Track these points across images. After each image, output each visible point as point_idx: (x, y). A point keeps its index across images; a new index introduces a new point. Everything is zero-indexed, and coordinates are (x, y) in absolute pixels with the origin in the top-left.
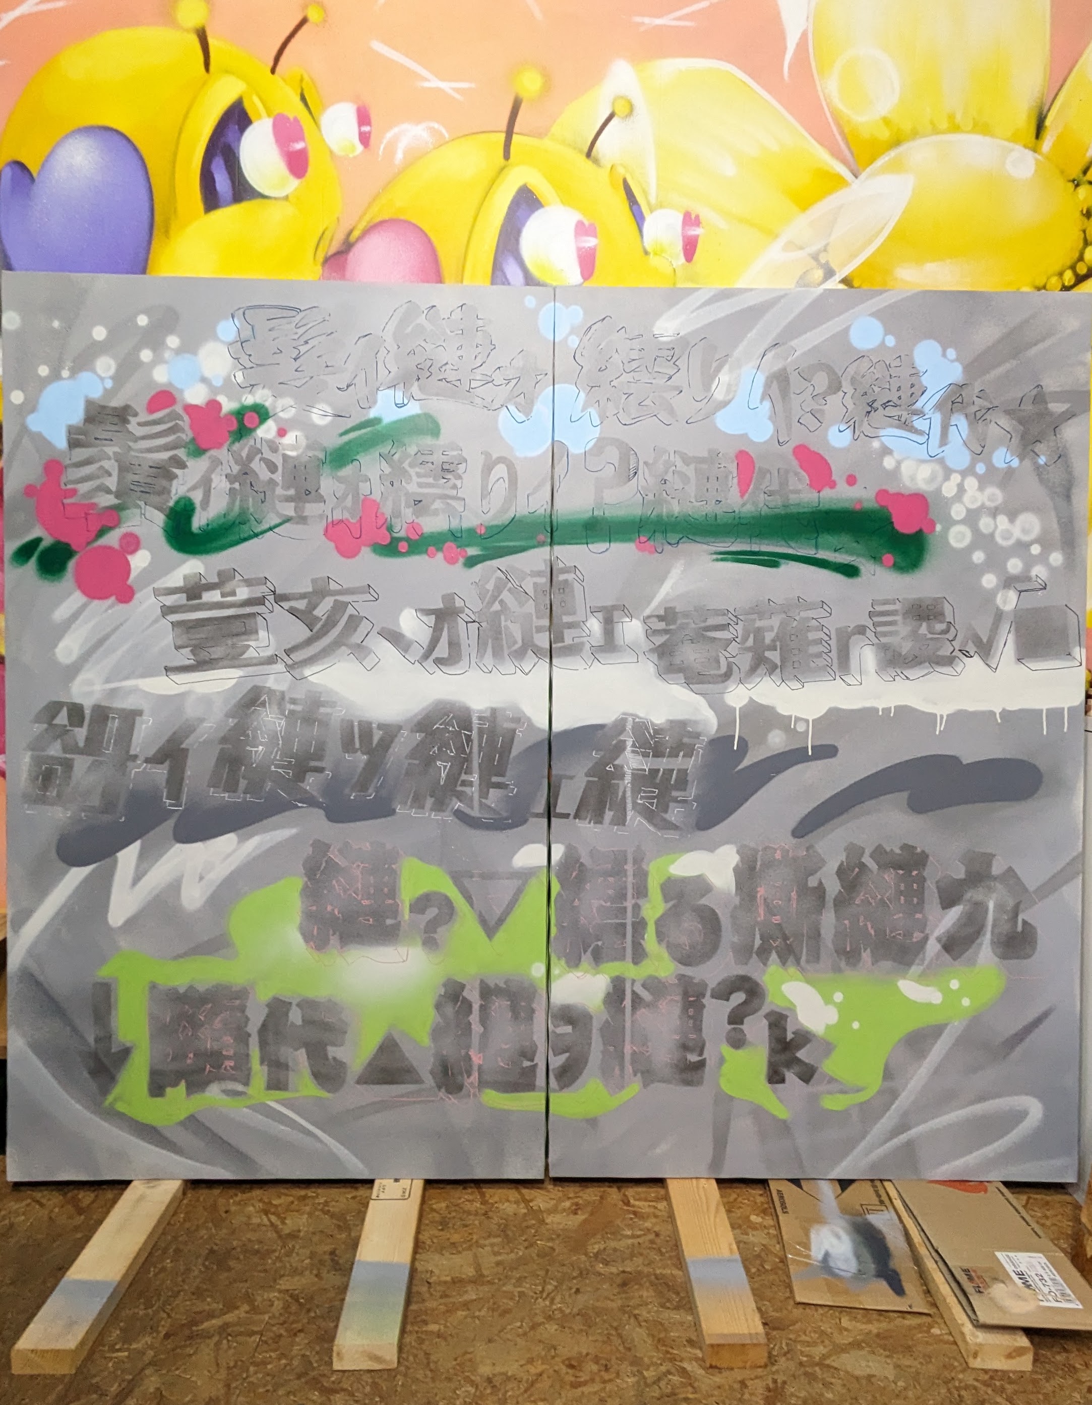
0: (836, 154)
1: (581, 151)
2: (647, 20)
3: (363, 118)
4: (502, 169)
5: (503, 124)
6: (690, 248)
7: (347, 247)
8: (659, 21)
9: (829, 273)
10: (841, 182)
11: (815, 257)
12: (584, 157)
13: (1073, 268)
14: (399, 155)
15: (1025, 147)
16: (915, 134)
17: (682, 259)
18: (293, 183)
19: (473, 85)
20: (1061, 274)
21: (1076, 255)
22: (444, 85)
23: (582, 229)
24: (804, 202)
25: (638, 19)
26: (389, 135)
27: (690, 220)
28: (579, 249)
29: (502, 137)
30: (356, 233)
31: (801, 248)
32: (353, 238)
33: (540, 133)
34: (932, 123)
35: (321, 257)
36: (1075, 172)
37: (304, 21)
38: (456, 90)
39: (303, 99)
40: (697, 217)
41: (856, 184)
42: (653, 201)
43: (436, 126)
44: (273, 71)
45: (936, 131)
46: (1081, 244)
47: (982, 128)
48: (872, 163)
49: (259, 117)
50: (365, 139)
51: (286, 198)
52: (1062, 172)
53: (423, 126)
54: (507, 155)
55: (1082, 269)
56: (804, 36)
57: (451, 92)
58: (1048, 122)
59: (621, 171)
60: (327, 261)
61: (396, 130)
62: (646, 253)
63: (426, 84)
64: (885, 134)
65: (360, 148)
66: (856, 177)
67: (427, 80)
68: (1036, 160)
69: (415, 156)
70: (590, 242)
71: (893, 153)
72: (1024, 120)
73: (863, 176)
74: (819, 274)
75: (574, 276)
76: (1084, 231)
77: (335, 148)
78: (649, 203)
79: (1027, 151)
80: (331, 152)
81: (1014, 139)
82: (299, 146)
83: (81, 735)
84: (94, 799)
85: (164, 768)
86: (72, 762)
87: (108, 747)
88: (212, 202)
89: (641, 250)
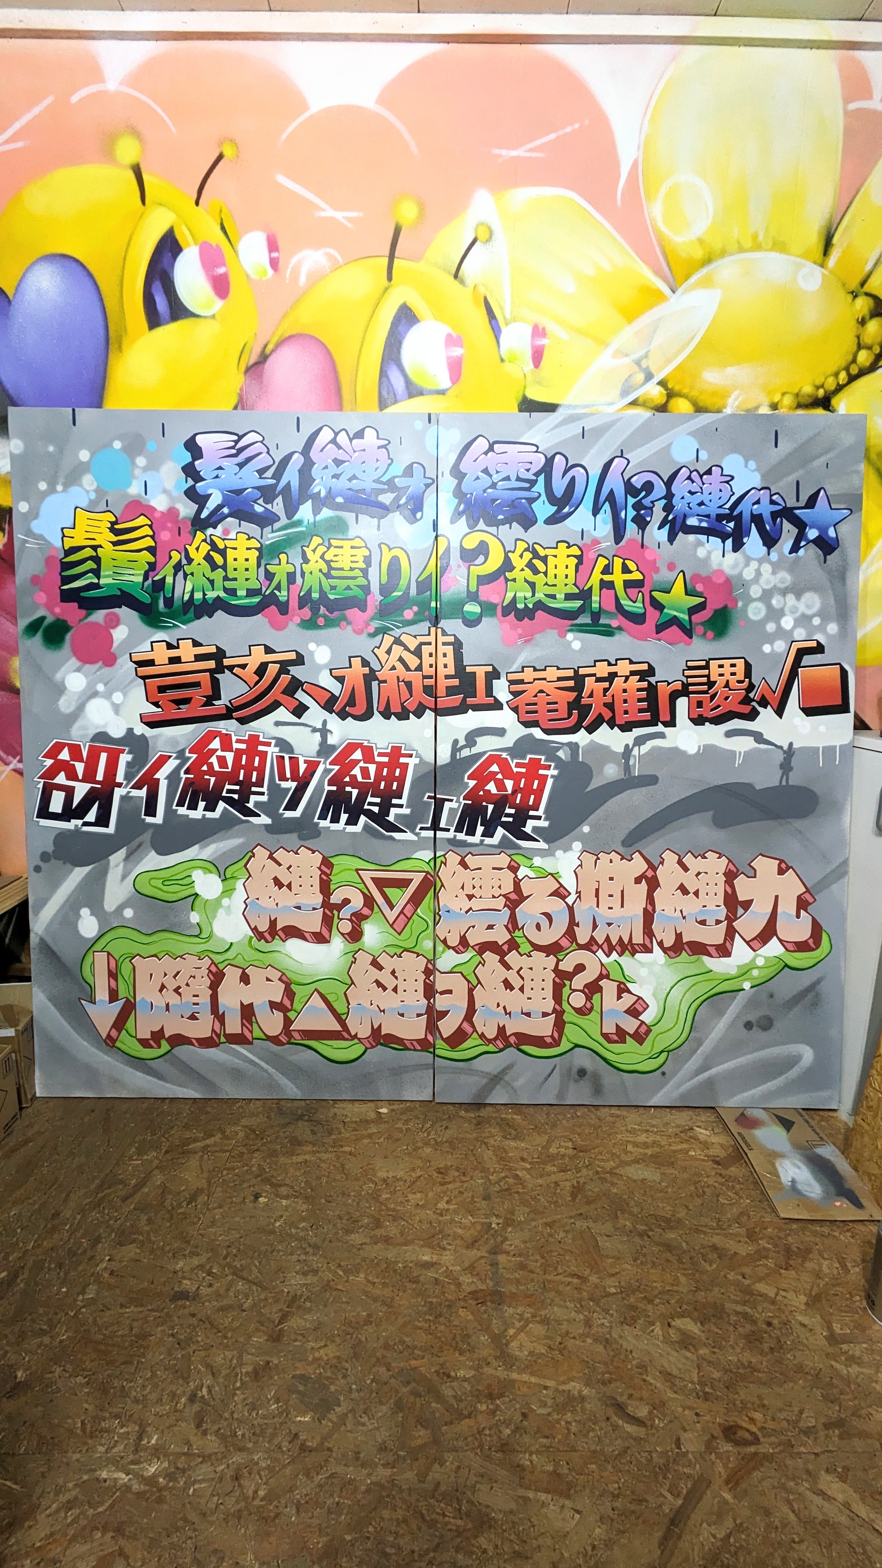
0: (658, 272)
1: (449, 273)
2: (504, 152)
3: (273, 245)
4: (386, 289)
5: (387, 251)
6: (538, 356)
7: (264, 358)
8: (514, 153)
9: (649, 376)
10: (660, 298)
11: (638, 363)
12: (452, 278)
13: (847, 369)
14: (303, 279)
15: (815, 263)
16: (723, 253)
17: (531, 366)
18: (218, 304)
19: (361, 214)
20: (836, 375)
21: (850, 358)
22: (338, 215)
23: (452, 341)
24: (630, 315)
25: (497, 151)
26: (294, 260)
27: (538, 332)
28: (448, 358)
29: (386, 260)
30: (270, 347)
31: (627, 355)
32: (268, 351)
33: (417, 257)
34: (739, 243)
35: (243, 368)
36: (854, 284)
37: (220, 157)
38: (347, 218)
39: (223, 228)
40: (544, 329)
41: (673, 298)
42: (508, 316)
43: (332, 251)
44: (197, 203)
45: (741, 250)
46: (855, 348)
47: (779, 246)
48: (686, 280)
49: (188, 245)
50: (274, 264)
51: (213, 317)
52: (844, 285)
53: (321, 252)
54: (390, 278)
55: (854, 370)
56: (635, 165)
57: (342, 220)
58: (835, 240)
59: (483, 291)
60: (248, 370)
61: (299, 256)
62: (502, 360)
63: (323, 214)
64: (698, 253)
65: (270, 272)
66: (674, 292)
67: (323, 210)
68: (823, 274)
70: (457, 352)
71: (705, 270)
72: (813, 239)
73: (680, 291)
74: (641, 377)
75: (444, 382)
76: (858, 337)
77: (250, 272)
78: (504, 318)
79: (816, 266)
80: (248, 276)
81: (805, 256)
82: (221, 270)
83: (80, 767)
84: (91, 816)
85: (143, 793)
86: (74, 788)
87: (100, 777)
88: (154, 320)
89: (499, 360)
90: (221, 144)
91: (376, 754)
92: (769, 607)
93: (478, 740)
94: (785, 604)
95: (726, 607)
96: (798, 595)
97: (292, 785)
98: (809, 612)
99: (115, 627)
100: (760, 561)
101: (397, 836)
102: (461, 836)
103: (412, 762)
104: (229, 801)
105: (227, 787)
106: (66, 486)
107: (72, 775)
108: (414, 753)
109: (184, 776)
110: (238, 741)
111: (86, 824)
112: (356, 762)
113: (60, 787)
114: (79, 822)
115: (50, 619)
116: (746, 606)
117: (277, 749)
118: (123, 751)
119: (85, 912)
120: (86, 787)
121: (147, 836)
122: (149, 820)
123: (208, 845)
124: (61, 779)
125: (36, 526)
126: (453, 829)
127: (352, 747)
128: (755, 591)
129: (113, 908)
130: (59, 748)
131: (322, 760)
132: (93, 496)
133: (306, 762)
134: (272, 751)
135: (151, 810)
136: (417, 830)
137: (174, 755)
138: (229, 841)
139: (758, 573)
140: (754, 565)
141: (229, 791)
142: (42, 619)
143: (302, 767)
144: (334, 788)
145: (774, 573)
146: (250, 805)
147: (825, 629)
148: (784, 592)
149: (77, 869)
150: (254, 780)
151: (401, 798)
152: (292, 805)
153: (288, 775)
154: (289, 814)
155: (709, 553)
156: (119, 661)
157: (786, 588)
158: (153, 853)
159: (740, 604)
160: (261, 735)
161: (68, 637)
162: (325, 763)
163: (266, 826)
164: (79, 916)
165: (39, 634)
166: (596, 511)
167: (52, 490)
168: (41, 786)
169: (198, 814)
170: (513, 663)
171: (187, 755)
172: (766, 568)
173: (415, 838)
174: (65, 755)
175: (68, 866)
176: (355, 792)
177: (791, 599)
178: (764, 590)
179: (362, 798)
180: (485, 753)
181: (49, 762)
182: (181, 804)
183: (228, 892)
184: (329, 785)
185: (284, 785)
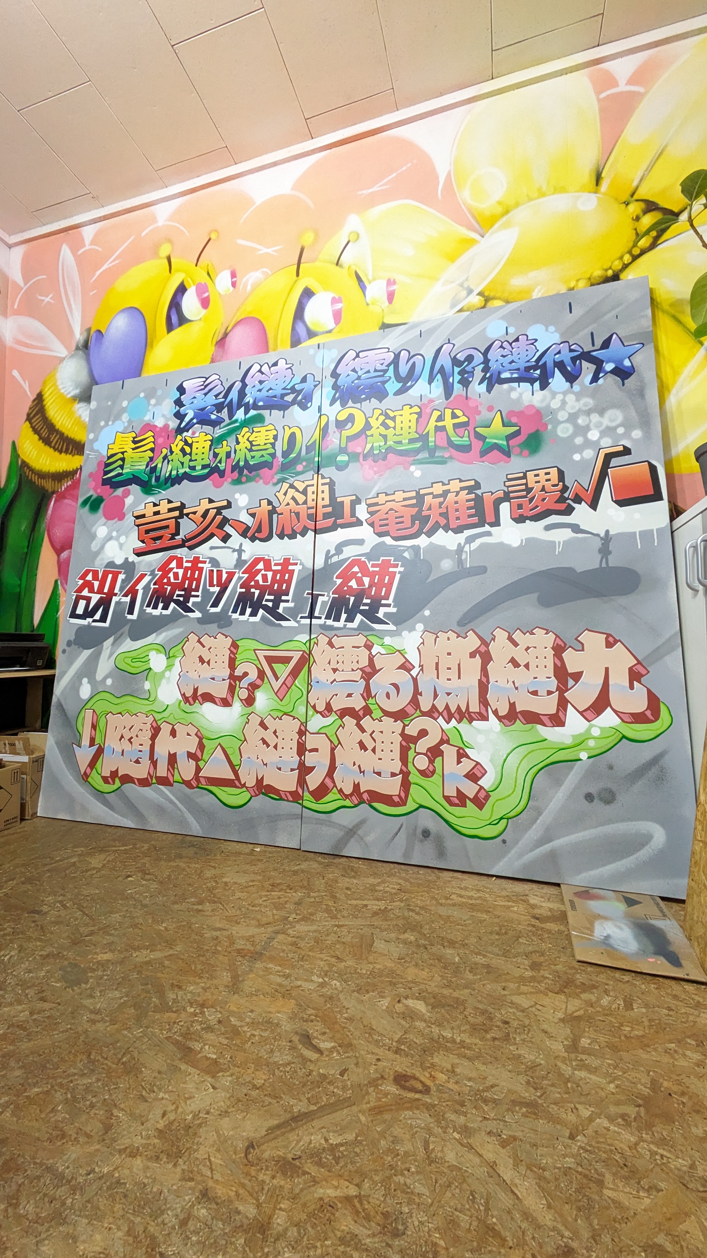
0: (471, 228)
1: (333, 263)
2: (365, 192)
3: (233, 275)
4: (296, 281)
5: (296, 262)
6: (391, 297)
7: (226, 335)
8: (371, 190)
9: (470, 292)
10: (473, 242)
11: (461, 285)
12: (335, 266)
13: (630, 252)
14: (249, 288)
15: (589, 192)
16: (517, 205)
17: (387, 303)
18: (204, 311)
19: (282, 247)
20: (621, 258)
21: (631, 244)
22: (269, 251)
23: (334, 301)
24: (452, 258)
25: (360, 193)
26: (244, 280)
27: (390, 283)
28: (333, 311)
29: (296, 266)
30: (229, 328)
31: (452, 282)
32: (228, 331)
33: (314, 260)
34: (528, 196)
35: (214, 343)
36: (625, 197)
37: (209, 240)
38: (274, 251)
39: (208, 274)
40: (394, 280)
41: (483, 240)
42: (370, 278)
43: (265, 270)
44: (196, 265)
45: (530, 199)
46: (634, 237)
47: (560, 190)
48: (491, 228)
49: (190, 287)
50: (234, 284)
51: (200, 319)
52: (616, 199)
53: (260, 271)
54: (298, 275)
55: (636, 251)
56: (449, 174)
57: (272, 253)
58: (603, 175)
59: (354, 268)
60: (217, 343)
61: (248, 276)
62: (368, 304)
63: (261, 252)
64: (499, 210)
65: (232, 288)
66: (483, 237)
67: (261, 250)
68: (598, 198)
69: (255, 287)
70: (339, 306)
71: (504, 219)
72: (586, 178)
73: (487, 235)
74: (464, 293)
75: (331, 324)
76: (636, 229)
77: (221, 292)
78: (368, 279)
79: (591, 194)
80: (219, 294)
81: (582, 189)
82: (206, 295)
83: (96, 584)
84: (97, 616)
85: (128, 599)
86: (91, 597)
87: (106, 590)
88: (170, 327)
89: (365, 304)
90: (210, 234)
91: (273, 564)
92: (576, 426)
93: (344, 549)
94: (590, 421)
95: (537, 431)
96: (601, 413)
97: (216, 589)
98: (613, 424)
99: (127, 497)
100: (565, 393)
101: (284, 623)
102: (330, 622)
103: (297, 569)
104: (177, 602)
105: (178, 592)
106: (113, 422)
107: (91, 591)
108: (299, 562)
109: (152, 587)
110: (187, 561)
111: (94, 621)
112: (259, 571)
113: (84, 598)
114: (91, 620)
115: (95, 496)
116: (555, 428)
117: (210, 565)
118: (120, 573)
119: (85, 680)
120: (99, 596)
121: (127, 628)
122: (129, 617)
123: (161, 633)
124: (85, 593)
125: (96, 446)
126: (324, 617)
127: (257, 561)
128: (562, 416)
129: (101, 679)
130: (87, 573)
131: (237, 571)
132: (126, 424)
133: (227, 573)
134: (207, 567)
135: (131, 612)
136: (298, 619)
137: (149, 573)
138: (174, 630)
139: (564, 402)
140: (560, 397)
141: (178, 596)
142: (91, 496)
143: (225, 576)
144: (244, 590)
145: (578, 400)
146: (190, 605)
147: (630, 435)
148: (588, 413)
149: (85, 651)
150: (194, 587)
151: (288, 595)
152: (215, 604)
153: (215, 583)
154: (213, 610)
155: (521, 394)
156: (126, 517)
157: (590, 410)
158: (129, 639)
159: (550, 427)
160: (201, 556)
161: (102, 505)
162: (239, 573)
163: (198, 619)
164: (81, 683)
165: (88, 506)
166: (431, 381)
167: (107, 424)
168: (74, 597)
169: (157, 612)
170: (370, 493)
171: (156, 572)
172: (571, 398)
173: (297, 625)
174: (89, 577)
175: (81, 649)
176: (257, 592)
177: (595, 417)
178: (570, 414)
179: (261, 596)
180: (349, 558)
181: (81, 582)
182: (148, 606)
183: (169, 667)
184: (241, 588)
185: (212, 589)
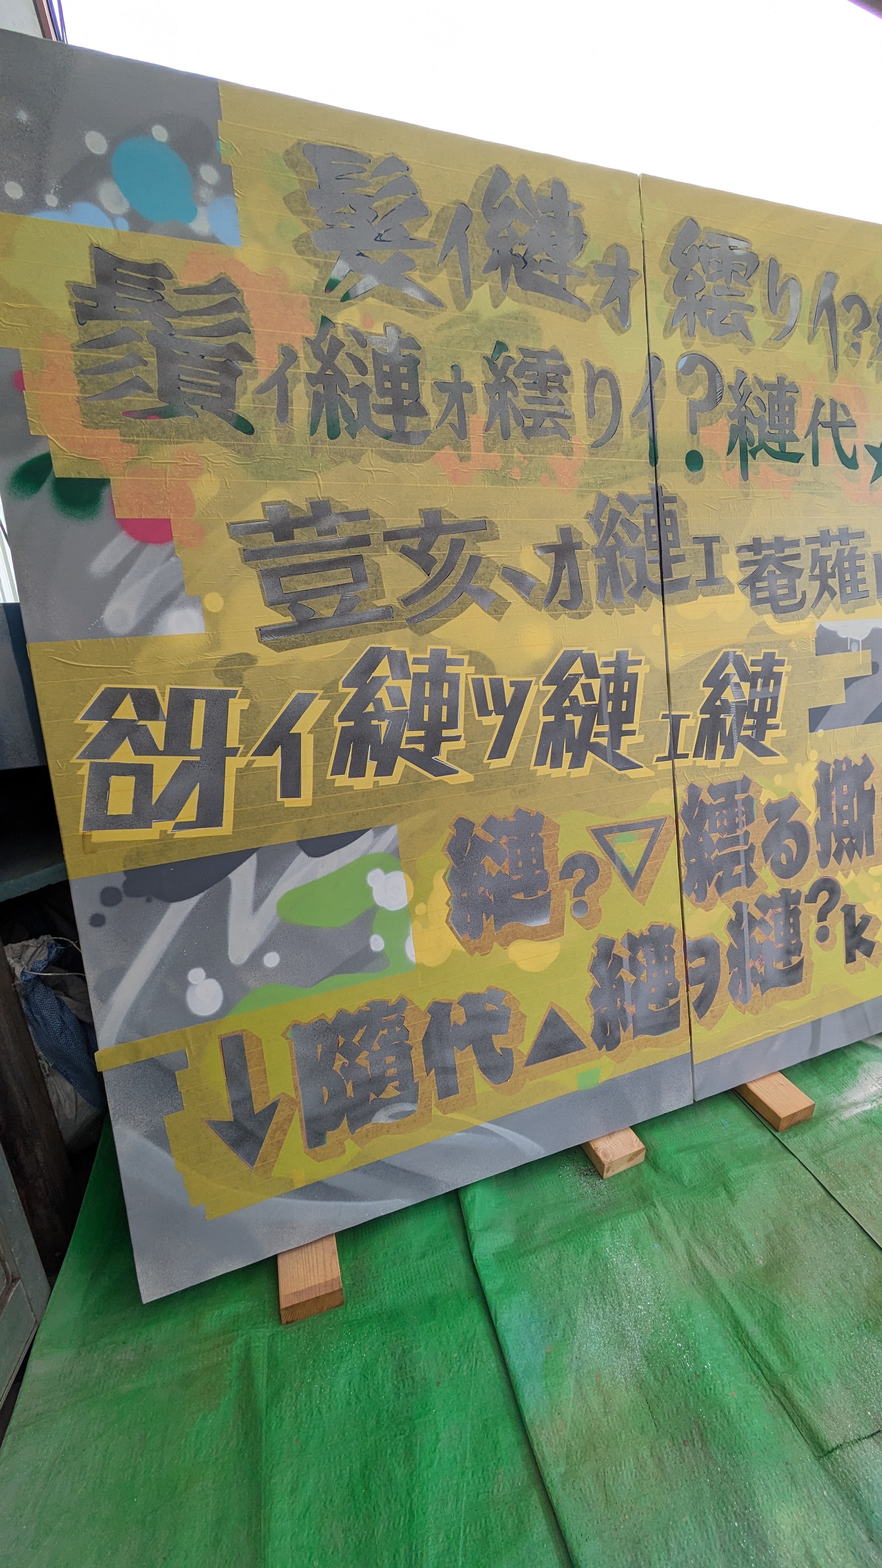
83: (157, 730)
84: (189, 811)
85: (276, 760)
86: (150, 767)
87: (196, 742)
91: (599, 664)
97: (496, 720)
99: (194, 477)
101: (631, 773)
102: (701, 761)
103: (641, 671)
104: (411, 756)
105: (407, 734)
107: (145, 746)
108: (643, 658)
109: (339, 725)
110: (417, 661)
111: (180, 826)
112: (576, 678)
113: (124, 770)
114: (168, 825)
117: (472, 669)
118: (233, 694)
119: (196, 975)
120: (175, 762)
122: (290, 802)
124: (124, 754)
126: (691, 754)
127: (568, 659)
129: (245, 957)
130: (112, 699)
131: (534, 679)
132: (124, 227)
133: (512, 684)
134: (465, 673)
135: (292, 787)
136: (654, 763)
137: (320, 692)
141: (410, 740)
142: (49, 462)
143: (509, 693)
144: (551, 718)
146: (442, 758)
149: (175, 907)
150: (444, 719)
151: (632, 722)
153: (491, 707)
154: (496, 763)
156: (206, 534)
158: (302, 855)
160: (449, 649)
161: (106, 494)
162: (537, 683)
163: (468, 786)
164: (185, 985)
165: (46, 488)
166: (811, 338)
167: (35, 202)
168: (85, 771)
169: (368, 781)
170: (740, 533)
171: (342, 690)
173: (652, 773)
174: (126, 711)
175: (156, 903)
176: (578, 720)
179: (586, 729)
180: (720, 650)
181: (96, 727)
182: (338, 770)
183: (421, 894)
184: (545, 714)
185: (486, 721)
